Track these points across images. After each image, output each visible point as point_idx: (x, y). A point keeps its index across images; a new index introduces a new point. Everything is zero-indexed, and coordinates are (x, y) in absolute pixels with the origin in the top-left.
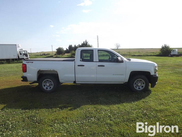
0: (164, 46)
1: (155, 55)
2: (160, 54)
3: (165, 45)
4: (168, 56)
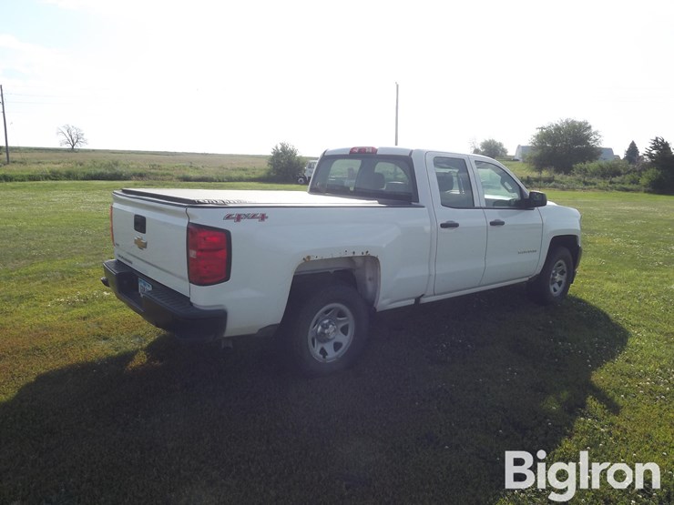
0: (279, 147)
1: (253, 176)
2: (269, 173)
3: (283, 145)
4: (297, 183)
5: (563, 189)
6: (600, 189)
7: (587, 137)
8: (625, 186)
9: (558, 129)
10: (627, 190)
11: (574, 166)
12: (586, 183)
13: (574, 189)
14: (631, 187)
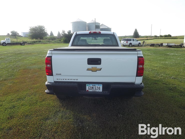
5: (44, 44)
6: (53, 43)
7: (44, 30)
8: (58, 42)
9: (36, 27)
10: (59, 43)
11: (43, 37)
12: (49, 42)
13: (47, 43)
14: (60, 42)
